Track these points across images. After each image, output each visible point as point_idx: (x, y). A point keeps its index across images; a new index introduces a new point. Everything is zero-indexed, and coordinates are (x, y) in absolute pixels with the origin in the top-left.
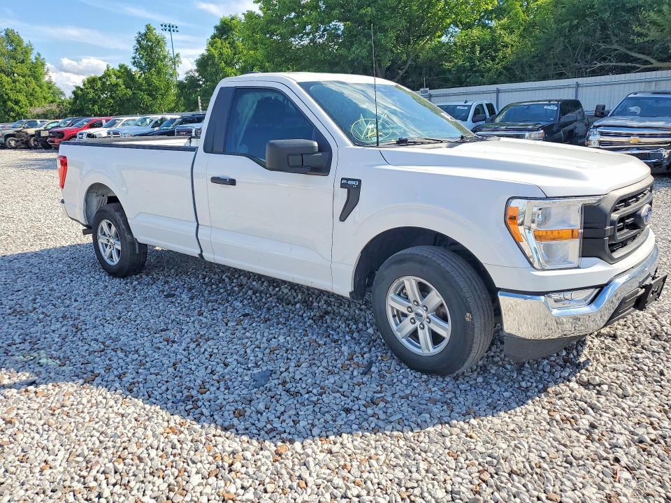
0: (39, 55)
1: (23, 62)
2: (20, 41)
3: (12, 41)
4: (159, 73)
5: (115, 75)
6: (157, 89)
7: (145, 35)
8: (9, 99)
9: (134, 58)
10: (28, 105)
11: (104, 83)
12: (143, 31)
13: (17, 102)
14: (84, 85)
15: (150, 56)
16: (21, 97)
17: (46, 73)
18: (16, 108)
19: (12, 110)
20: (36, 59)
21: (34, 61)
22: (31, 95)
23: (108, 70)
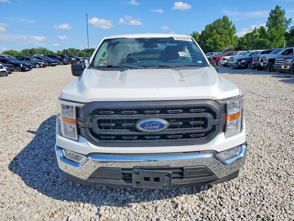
0: (234, 25)
1: (227, 29)
2: (228, 20)
3: (225, 21)
4: (277, 29)
5: (259, 32)
6: (275, 37)
7: (275, 11)
8: (218, 44)
9: (267, 23)
10: (224, 46)
11: (252, 36)
12: (274, 9)
13: (220, 45)
14: (244, 37)
15: (275, 21)
16: (222, 43)
17: (235, 33)
18: (220, 47)
19: (218, 48)
20: (233, 27)
21: (231, 28)
22: (227, 42)
23: (255, 30)
